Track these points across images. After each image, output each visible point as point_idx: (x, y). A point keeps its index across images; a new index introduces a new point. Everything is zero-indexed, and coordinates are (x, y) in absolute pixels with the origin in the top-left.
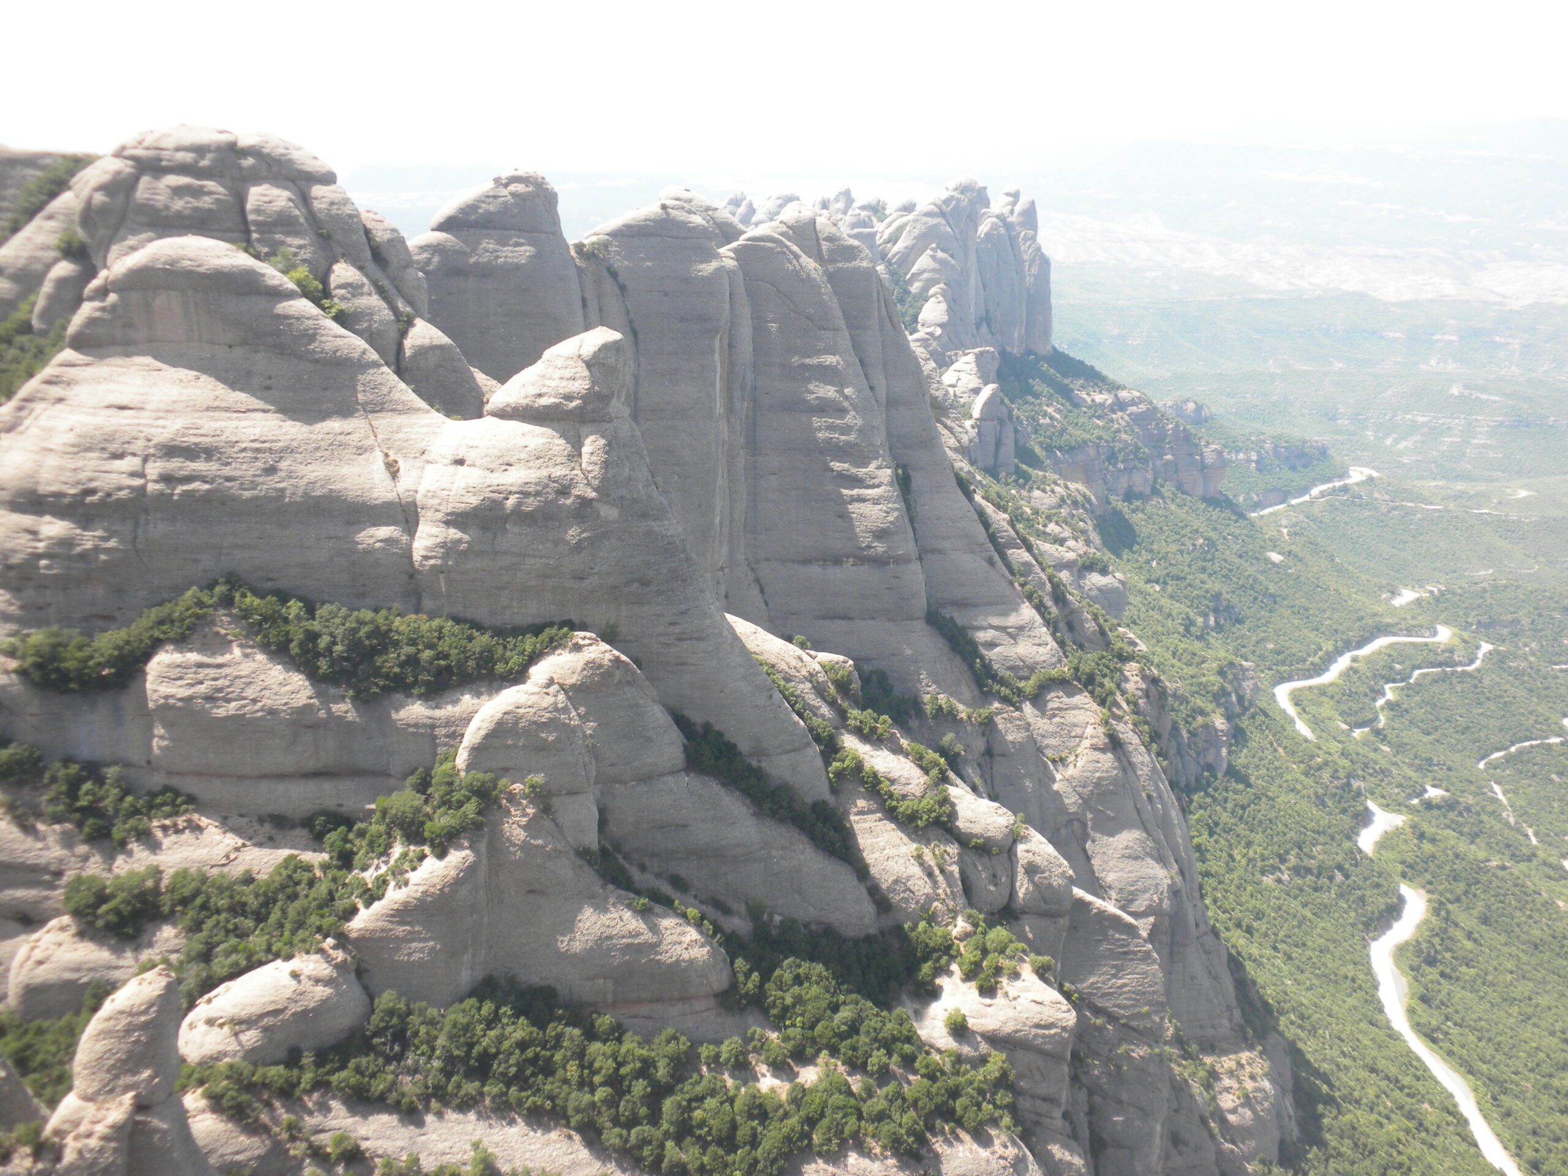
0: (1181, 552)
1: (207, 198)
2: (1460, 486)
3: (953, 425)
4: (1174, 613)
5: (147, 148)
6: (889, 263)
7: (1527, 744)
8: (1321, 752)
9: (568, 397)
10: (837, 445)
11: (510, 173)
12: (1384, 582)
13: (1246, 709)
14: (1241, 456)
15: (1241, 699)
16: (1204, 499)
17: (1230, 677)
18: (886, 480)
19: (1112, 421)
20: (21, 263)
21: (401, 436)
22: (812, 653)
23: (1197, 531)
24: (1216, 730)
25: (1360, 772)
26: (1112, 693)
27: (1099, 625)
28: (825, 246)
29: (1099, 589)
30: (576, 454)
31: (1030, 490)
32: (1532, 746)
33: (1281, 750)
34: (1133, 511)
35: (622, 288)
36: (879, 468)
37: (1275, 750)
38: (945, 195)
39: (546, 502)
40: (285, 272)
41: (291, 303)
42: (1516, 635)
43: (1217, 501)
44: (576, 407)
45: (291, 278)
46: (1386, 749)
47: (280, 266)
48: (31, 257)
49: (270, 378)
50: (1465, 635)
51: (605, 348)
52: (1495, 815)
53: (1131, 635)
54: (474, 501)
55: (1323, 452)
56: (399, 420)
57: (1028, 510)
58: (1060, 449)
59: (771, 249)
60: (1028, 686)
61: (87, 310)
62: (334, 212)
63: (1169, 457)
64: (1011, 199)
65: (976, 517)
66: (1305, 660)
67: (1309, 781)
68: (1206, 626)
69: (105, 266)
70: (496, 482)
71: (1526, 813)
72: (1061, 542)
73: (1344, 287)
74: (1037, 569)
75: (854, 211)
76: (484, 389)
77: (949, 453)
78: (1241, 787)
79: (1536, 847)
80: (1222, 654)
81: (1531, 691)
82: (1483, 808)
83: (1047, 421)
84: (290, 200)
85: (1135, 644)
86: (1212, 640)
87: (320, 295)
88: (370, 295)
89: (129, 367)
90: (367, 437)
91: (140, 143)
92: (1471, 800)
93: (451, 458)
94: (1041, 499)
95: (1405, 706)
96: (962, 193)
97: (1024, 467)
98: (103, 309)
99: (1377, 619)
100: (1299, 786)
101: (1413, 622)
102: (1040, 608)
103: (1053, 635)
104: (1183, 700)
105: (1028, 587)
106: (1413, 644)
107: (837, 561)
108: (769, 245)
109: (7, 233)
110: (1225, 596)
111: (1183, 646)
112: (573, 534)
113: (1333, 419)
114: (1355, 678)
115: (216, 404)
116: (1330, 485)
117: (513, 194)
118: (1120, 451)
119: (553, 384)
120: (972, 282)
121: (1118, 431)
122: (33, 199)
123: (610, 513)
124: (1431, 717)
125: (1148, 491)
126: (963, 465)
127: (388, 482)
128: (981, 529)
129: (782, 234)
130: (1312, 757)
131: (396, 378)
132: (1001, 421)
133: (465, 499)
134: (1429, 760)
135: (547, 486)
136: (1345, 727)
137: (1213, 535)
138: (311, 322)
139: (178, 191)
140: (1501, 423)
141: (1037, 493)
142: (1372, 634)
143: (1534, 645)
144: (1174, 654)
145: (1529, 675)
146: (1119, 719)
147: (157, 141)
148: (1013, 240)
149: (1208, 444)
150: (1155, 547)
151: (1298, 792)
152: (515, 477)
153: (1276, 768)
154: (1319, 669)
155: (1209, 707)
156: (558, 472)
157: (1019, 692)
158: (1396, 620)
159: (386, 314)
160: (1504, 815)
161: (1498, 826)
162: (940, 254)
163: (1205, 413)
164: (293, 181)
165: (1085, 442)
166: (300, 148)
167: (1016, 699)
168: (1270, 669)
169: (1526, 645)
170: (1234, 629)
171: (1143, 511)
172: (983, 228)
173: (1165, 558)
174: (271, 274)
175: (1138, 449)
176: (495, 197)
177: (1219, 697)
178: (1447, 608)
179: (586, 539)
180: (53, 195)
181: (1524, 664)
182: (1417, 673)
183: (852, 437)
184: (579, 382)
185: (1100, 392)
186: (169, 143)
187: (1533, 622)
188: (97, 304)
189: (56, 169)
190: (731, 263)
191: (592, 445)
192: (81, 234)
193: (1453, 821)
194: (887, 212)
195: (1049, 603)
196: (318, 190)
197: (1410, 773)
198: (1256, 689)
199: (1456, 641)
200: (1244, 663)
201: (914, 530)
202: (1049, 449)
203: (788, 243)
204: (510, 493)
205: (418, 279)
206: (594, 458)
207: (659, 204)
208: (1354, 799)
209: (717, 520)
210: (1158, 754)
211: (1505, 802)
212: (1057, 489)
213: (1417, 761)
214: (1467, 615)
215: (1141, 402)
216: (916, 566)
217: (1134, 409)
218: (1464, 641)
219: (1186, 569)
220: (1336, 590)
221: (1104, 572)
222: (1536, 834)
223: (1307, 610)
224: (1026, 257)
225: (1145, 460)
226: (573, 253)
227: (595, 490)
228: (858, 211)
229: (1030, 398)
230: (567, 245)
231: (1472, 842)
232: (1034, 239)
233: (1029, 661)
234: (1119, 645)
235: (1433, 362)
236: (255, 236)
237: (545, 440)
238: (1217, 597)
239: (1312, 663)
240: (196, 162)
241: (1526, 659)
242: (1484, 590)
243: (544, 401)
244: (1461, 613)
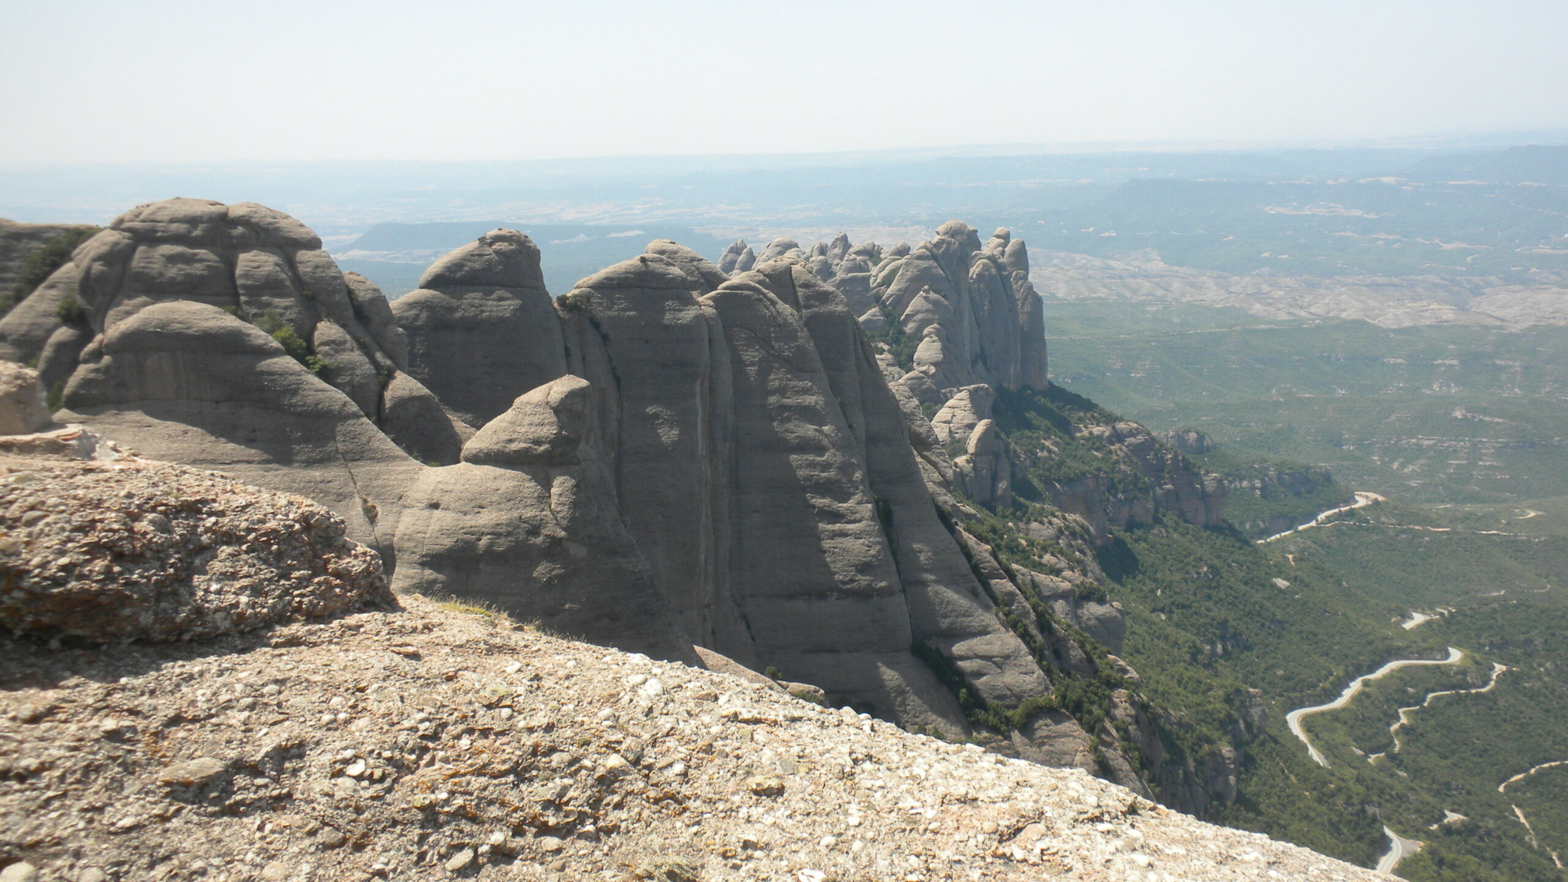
0: (1186, 581)
1: (199, 265)
2: (1468, 508)
3: (937, 460)
4: (1180, 642)
5: (143, 221)
6: (883, 306)
7: (1546, 765)
8: (1333, 779)
9: (537, 442)
10: (817, 483)
11: (494, 232)
12: (1393, 606)
13: (1255, 737)
14: (1245, 484)
15: (1249, 726)
16: (1206, 527)
17: (1237, 704)
18: (868, 514)
19: (1111, 452)
20: (24, 329)
21: (380, 482)
22: (784, 683)
23: (1201, 559)
24: (1223, 758)
25: (1375, 798)
26: (1100, 720)
27: (1086, 653)
28: (801, 292)
29: (1098, 619)
30: (544, 498)
31: (1028, 522)
32: (1551, 767)
33: (1293, 777)
34: (1136, 541)
35: (605, 337)
36: (860, 503)
37: (1287, 778)
38: (936, 239)
39: (517, 542)
40: (270, 332)
41: (275, 360)
42: (1530, 655)
43: (1221, 528)
44: (545, 451)
45: (276, 338)
46: (1403, 774)
47: (267, 326)
48: (33, 324)
49: (254, 431)
50: (1478, 656)
51: (572, 395)
52: (1518, 839)
53: (1122, 663)
54: (448, 542)
55: (1328, 478)
56: (377, 467)
57: (1024, 542)
58: (1059, 481)
59: (748, 297)
60: (1015, 714)
61: (82, 371)
62: (319, 274)
63: (1169, 486)
64: (1002, 241)
65: (958, 549)
66: (1316, 686)
67: (1324, 809)
68: (1214, 653)
69: (102, 331)
70: (469, 524)
71: (1549, 836)
72: (1057, 572)
73: (1344, 315)
74: (1021, 598)
75: (850, 256)
76: (463, 437)
77: (931, 487)
78: (1251, 815)
79: (1560, 871)
80: (1229, 681)
81: (1548, 711)
82: (1505, 833)
83: (1045, 454)
84: (277, 265)
85: (1125, 671)
86: (1220, 668)
87: (304, 352)
88: (352, 350)
89: (121, 424)
90: (347, 485)
91: (137, 216)
92: (1491, 824)
93: (426, 502)
94: (1039, 530)
95: (1420, 730)
96: (952, 236)
97: (1022, 500)
98: (97, 370)
99: (1387, 642)
100: (1312, 814)
101: (1424, 645)
102: (1025, 636)
103: (1039, 663)
104: (1188, 727)
105: (1012, 616)
106: (1425, 667)
107: (822, 595)
108: (747, 292)
109: (11, 302)
110: (1232, 623)
111: (1188, 674)
112: (542, 571)
113: (1339, 444)
114: (1367, 703)
115: (203, 456)
116: (1337, 510)
117: (497, 252)
118: (1120, 482)
119: (523, 430)
120: (966, 323)
121: (1117, 462)
122: (37, 271)
123: (578, 551)
124: (1448, 741)
125: (1149, 520)
126: (946, 499)
127: (367, 527)
128: (963, 560)
129: (759, 282)
130: (1325, 783)
131: (376, 428)
132: (996, 456)
133: (439, 541)
134: (1447, 785)
135: (518, 527)
136: (1359, 752)
137: (1216, 562)
138: (294, 377)
139: (172, 259)
140: (1506, 445)
141: (1034, 525)
142: (1382, 658)
143: (1548, 665)
144: (1179, 682)
145: (1546, 697)
146: (1109, 745)
147: (152, 214)
148: (1005, 280)
149: (1207, 472)
150: (1159, 576)
151: (1312, 820)
152: (486, 519)
153: (1288, 796)
154: (1333, 694)
155: (1216, 735)
156: (529, 513)
157: (1008, 721)
158: (1406, 643)
159: (368, 368)
160: (1527, 838)
161: (1520, 850)
162: (933, 295)
163: (1207, 442)
164: (280, 247)
165: (1084, 474)
166: (287, 217)
167: (1003, 727)
168: (1281, 696)
169: (1540, 665)
170: (1243, 656)
171: (1145, 540)
172: (974, 270)
173: (1169, 586)
174: (257, 334)
175: (1137, 479)
176: (480, 255)
177: (1227, 724)
178: (1458, 630)
179: (557, 576)
180: (56, 266)
181: (1538, 685)
182: (1431, 696)
183: (832, 474)
184: (548, 427)
185: (1098, 425)
186: (164, 215)
187: (1546, 642)
188: (92, 366)
189: (59, 242)
190: (710, 311)
191: (560, 486)
192: (80, 301)
193: (1474, 846)
194: (882, 256)
195: (1034, 631)
196: (303, 255)
197: (1428, 797)
198: (1264, 716)
199: (1469, 663)
200: (1251, 690)
201: (897, 563)
202: (1048, 482)
203: (765, 291)
204: (483, 534)
205: (399, 335)
206: (563, 499)
207: (638, 257)
208: (1369, 825)
209: (702, 558)
210: (1151, 781)
211: (1527, 825)
212: (1055, 520)
213: (1435, 786)
214: (1479, 636)
215: (1139, 433)
216: (900, 599)
217: (1132, 440)
218: (1477, 663)
219: (1192, 597)
220: (1345, 615)
221: (1101, 601)
222: (1560, 858)
223: (1315, 635)
224: (1018, 296)
225: (1145, 490)
226: (556, 305)
227: (564, 529)
228: (853, 256)
229: (1027, 433)
230: (550, 298)
231: (1495, 868)
232: (1025, 277)
233: (1016, 690)
234: (1108, 671)
235: (1436, 387)
236: (243, 298)
237: (515, 483)
238: (1223, 624)
239: (1323, 689)
240: (190, 232)
241: (1540, 679)
242: (1495, 611)
243: (514, 446)
244: (1473, 635)
